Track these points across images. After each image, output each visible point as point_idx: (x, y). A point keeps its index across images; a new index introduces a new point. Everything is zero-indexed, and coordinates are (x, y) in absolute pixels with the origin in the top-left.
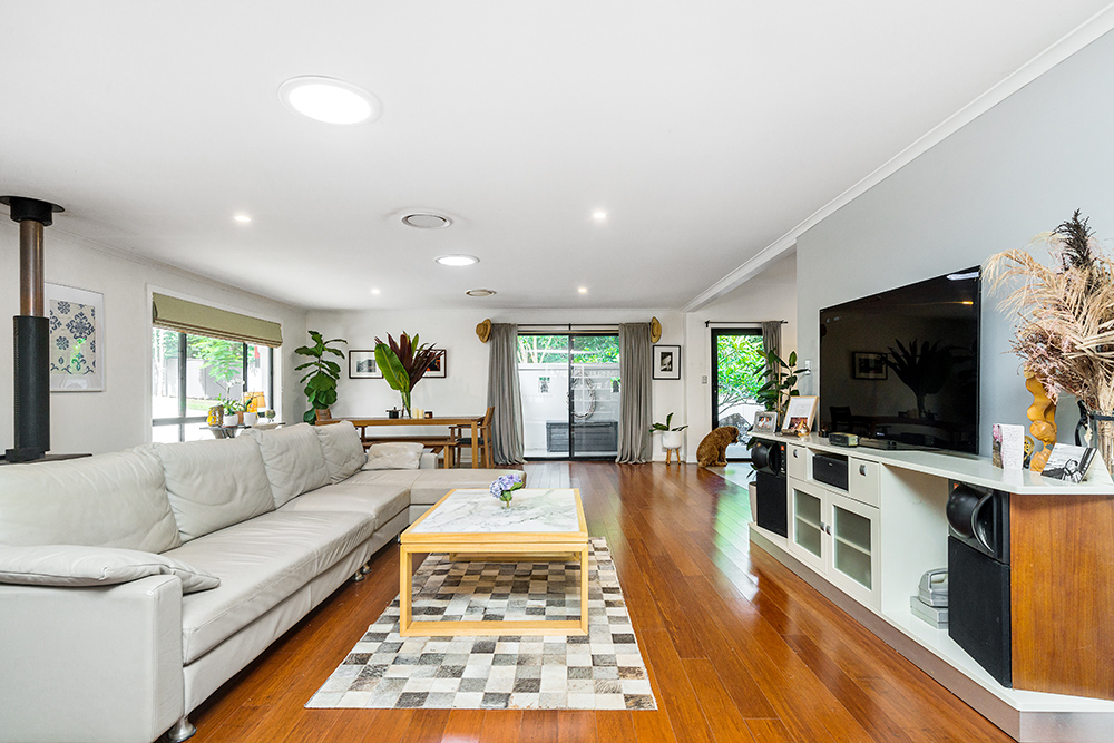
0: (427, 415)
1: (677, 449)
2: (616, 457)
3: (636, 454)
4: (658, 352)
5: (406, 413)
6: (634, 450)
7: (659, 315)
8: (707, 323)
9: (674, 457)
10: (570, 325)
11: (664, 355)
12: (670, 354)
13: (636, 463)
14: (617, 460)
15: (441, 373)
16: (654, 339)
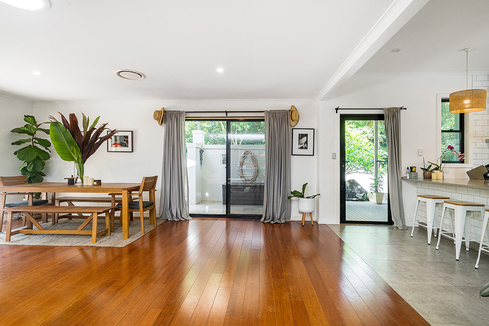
0: (95, 183)
1: (311, 213)
2: (261, 216)
3: (277, 216)
4: (296, 133)
5: (79, 180)
6: (275, 212)
7: (298, 104)
8: (337, 109)
9: (308, 219)
10: (226, 112)
11: (301, 136)
12: (306, 135)
13: (276, 223)
14: (262, 220)
15: (129, 149)
16: (293, 123)
